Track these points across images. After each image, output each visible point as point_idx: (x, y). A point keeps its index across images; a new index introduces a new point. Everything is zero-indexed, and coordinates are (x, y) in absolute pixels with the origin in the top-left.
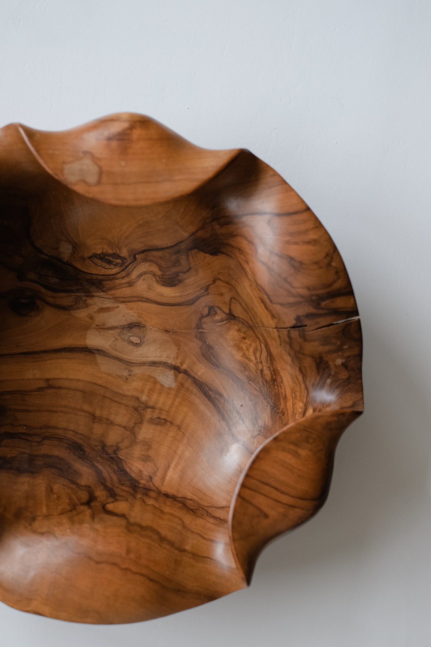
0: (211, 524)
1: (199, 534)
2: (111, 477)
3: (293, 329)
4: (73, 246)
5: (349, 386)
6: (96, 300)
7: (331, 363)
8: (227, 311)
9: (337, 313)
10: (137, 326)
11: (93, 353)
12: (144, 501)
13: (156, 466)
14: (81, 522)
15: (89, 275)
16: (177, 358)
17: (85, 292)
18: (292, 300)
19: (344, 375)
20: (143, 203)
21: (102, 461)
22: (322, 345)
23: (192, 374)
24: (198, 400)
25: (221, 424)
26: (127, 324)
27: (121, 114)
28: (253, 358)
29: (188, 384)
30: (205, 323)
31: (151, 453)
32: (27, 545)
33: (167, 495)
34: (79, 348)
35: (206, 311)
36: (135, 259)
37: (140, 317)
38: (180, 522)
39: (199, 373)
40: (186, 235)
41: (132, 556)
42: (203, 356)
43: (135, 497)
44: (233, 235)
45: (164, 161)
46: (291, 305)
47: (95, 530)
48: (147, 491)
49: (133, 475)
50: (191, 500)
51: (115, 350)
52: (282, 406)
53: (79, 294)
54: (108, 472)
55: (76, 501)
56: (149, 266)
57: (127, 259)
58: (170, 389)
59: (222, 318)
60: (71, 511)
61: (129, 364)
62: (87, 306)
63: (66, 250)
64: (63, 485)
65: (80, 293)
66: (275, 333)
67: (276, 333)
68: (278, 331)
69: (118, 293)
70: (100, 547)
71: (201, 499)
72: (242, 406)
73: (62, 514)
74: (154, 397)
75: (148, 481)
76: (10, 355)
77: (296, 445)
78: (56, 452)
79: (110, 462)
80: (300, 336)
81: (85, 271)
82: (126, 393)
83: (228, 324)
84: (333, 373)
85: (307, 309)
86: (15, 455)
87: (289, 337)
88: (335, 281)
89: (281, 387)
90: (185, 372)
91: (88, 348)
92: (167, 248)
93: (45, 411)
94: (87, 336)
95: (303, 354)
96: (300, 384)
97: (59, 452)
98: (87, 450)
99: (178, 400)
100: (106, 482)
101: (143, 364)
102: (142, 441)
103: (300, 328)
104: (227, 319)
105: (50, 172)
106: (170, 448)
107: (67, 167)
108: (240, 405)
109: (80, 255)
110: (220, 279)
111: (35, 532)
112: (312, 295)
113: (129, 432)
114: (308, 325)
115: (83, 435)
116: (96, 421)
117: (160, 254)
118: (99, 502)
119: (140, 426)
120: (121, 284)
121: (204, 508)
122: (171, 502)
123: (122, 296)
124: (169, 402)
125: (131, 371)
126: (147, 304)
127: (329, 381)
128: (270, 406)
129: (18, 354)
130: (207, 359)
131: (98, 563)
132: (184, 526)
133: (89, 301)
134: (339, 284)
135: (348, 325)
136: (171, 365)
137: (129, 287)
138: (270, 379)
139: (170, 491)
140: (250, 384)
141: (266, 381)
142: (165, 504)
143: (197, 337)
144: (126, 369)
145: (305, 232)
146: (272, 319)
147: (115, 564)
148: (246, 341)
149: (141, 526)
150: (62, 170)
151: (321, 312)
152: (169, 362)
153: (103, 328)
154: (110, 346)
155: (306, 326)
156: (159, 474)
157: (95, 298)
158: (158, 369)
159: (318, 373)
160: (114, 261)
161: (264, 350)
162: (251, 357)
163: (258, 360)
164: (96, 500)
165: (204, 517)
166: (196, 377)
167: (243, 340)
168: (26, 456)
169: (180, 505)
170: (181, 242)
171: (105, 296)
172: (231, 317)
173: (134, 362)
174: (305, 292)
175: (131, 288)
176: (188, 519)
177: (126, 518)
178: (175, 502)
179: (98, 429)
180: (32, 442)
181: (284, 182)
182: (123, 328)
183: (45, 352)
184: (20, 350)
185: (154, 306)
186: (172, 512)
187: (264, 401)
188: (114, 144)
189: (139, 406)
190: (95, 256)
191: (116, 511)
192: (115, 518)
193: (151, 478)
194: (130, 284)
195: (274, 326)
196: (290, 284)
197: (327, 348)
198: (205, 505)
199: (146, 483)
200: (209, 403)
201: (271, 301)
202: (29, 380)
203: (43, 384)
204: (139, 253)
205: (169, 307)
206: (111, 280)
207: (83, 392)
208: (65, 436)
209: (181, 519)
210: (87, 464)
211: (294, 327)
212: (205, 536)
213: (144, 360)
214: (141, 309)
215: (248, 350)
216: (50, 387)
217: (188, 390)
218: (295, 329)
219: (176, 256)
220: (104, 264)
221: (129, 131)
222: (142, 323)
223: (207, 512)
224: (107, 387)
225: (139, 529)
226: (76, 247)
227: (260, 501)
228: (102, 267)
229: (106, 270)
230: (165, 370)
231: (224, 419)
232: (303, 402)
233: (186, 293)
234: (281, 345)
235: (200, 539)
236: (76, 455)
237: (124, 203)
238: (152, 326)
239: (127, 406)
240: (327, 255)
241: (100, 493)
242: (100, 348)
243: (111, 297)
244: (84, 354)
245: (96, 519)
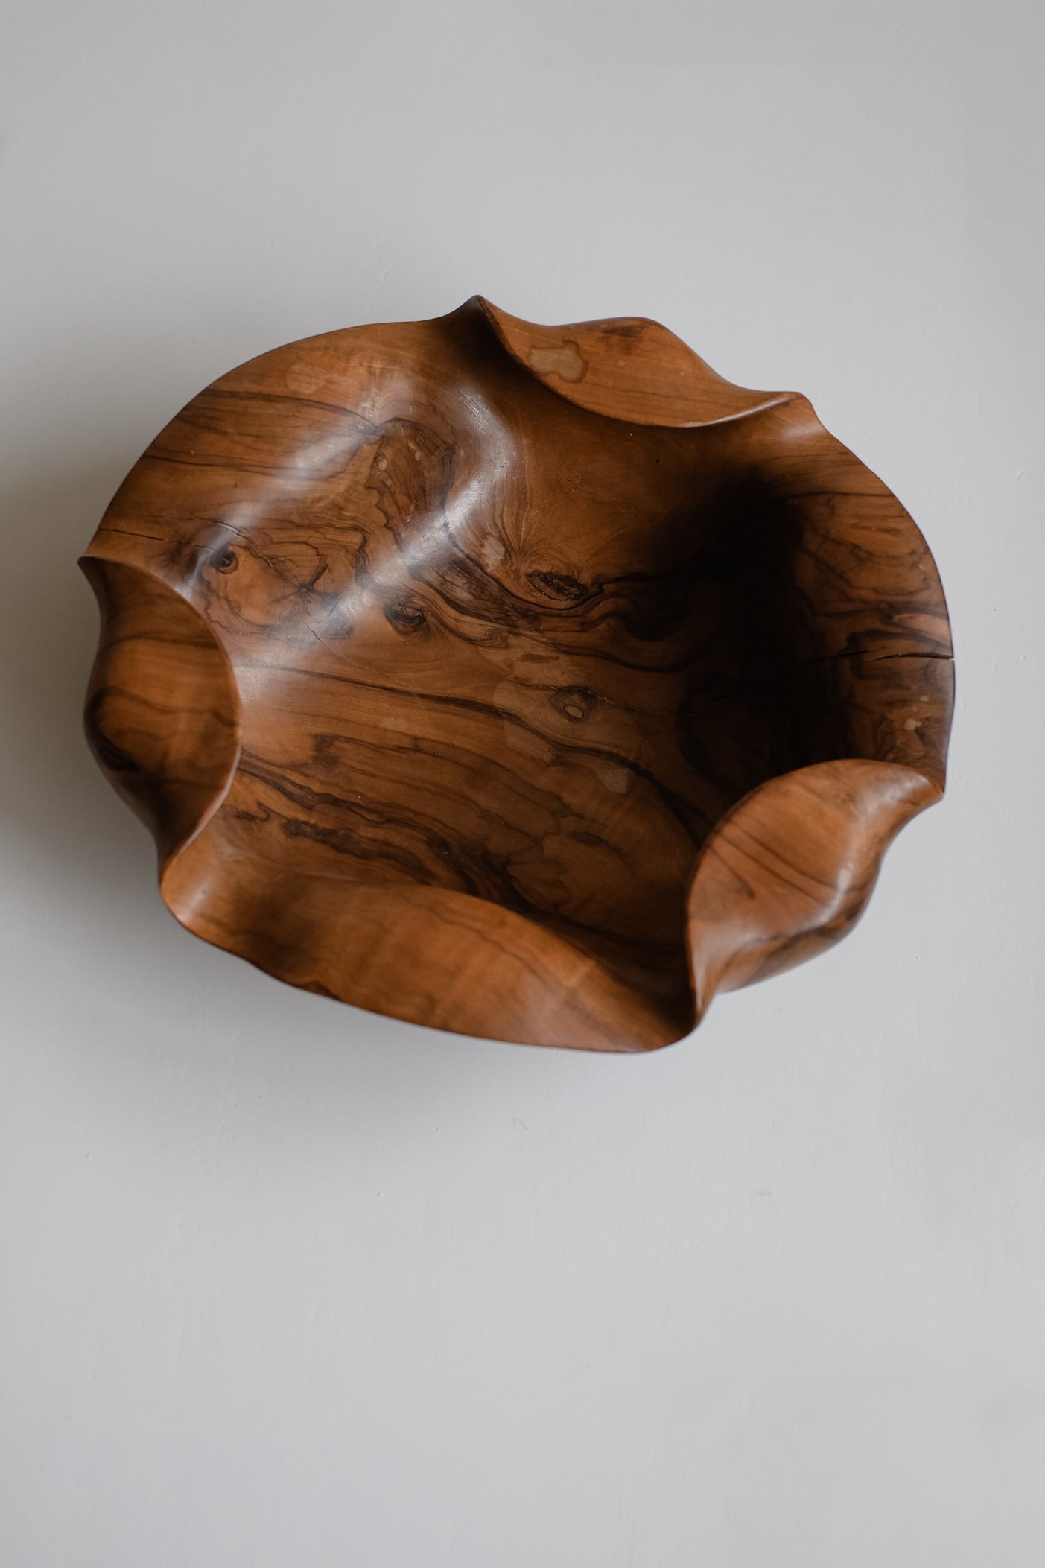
3: (841, 658)
4: (507, 551)
6: (523, 640)
9: (917, 637)
10: (582, 691)
11: (501, 716)
15: (521, 602)
17: (509, 626)
18: (846, 607)
19: (916, 750)
22: (888, 687)
24: (662, 818)
26: (565, 686)
34: (481, 705)
36: (601, 590)
37: (589, 680)
46: (845, 615)
51: (538, 721)
53: (498, 626)
57: (587, 588)
58: (614, 793)
61: (554, 743)
63: (493, 554)
65: (501, 624)
69: (561, 637)
80: (852, 668)
81: (517, 593)
85: (870, 623)
87: (834, 672)
90: (648, 775)
91: (494, 707)
94: (496, 690)
95: (854, 705)
98: (457, 851)
101: (581, 750)
103: (855, 656)
109: (513, 568)
112: (881, 602)
113: (533, 843)
114: (868, 649)
123: (567, 643)
125: (557, 756)
129: (377, 687)
133: (513, 640)
134: (927, 596)
136: (627, 760)
137: (581, 632)
144: (549, 750)
150: (529, 355)
151: (891, 629)
152: (626, 755)
153: (524, 684)
154: (531, 712)
155: (865, 652)
157: (522, 637)
158: (602, 761)
171: (539, 639)
173: (564, 743)
174: (869, 595)
175: (584, 634)
182: (560, 690)
184: (386, 684)
185: (616, 667)
188: (613, 338)
189: (559, 809)
190: (538, 574)
194: (585, 628)
200: (679, 824)
202: (386, 731)
204: (609, 582)
206: (554, 617)
208: (426, 827)
211: (844, 654)
213: (583, 744)
216: (418, 750)
218: (846, 657)
220: (549, 590)
222: (591, 689)
228: (546, 594)
229: (551, 600)
230: (615, 765)
238: (608, 697)
239: (539, 805)
240: (913, 552)
242: (514, 712)
243: (550, 641)
244: (485, 715)
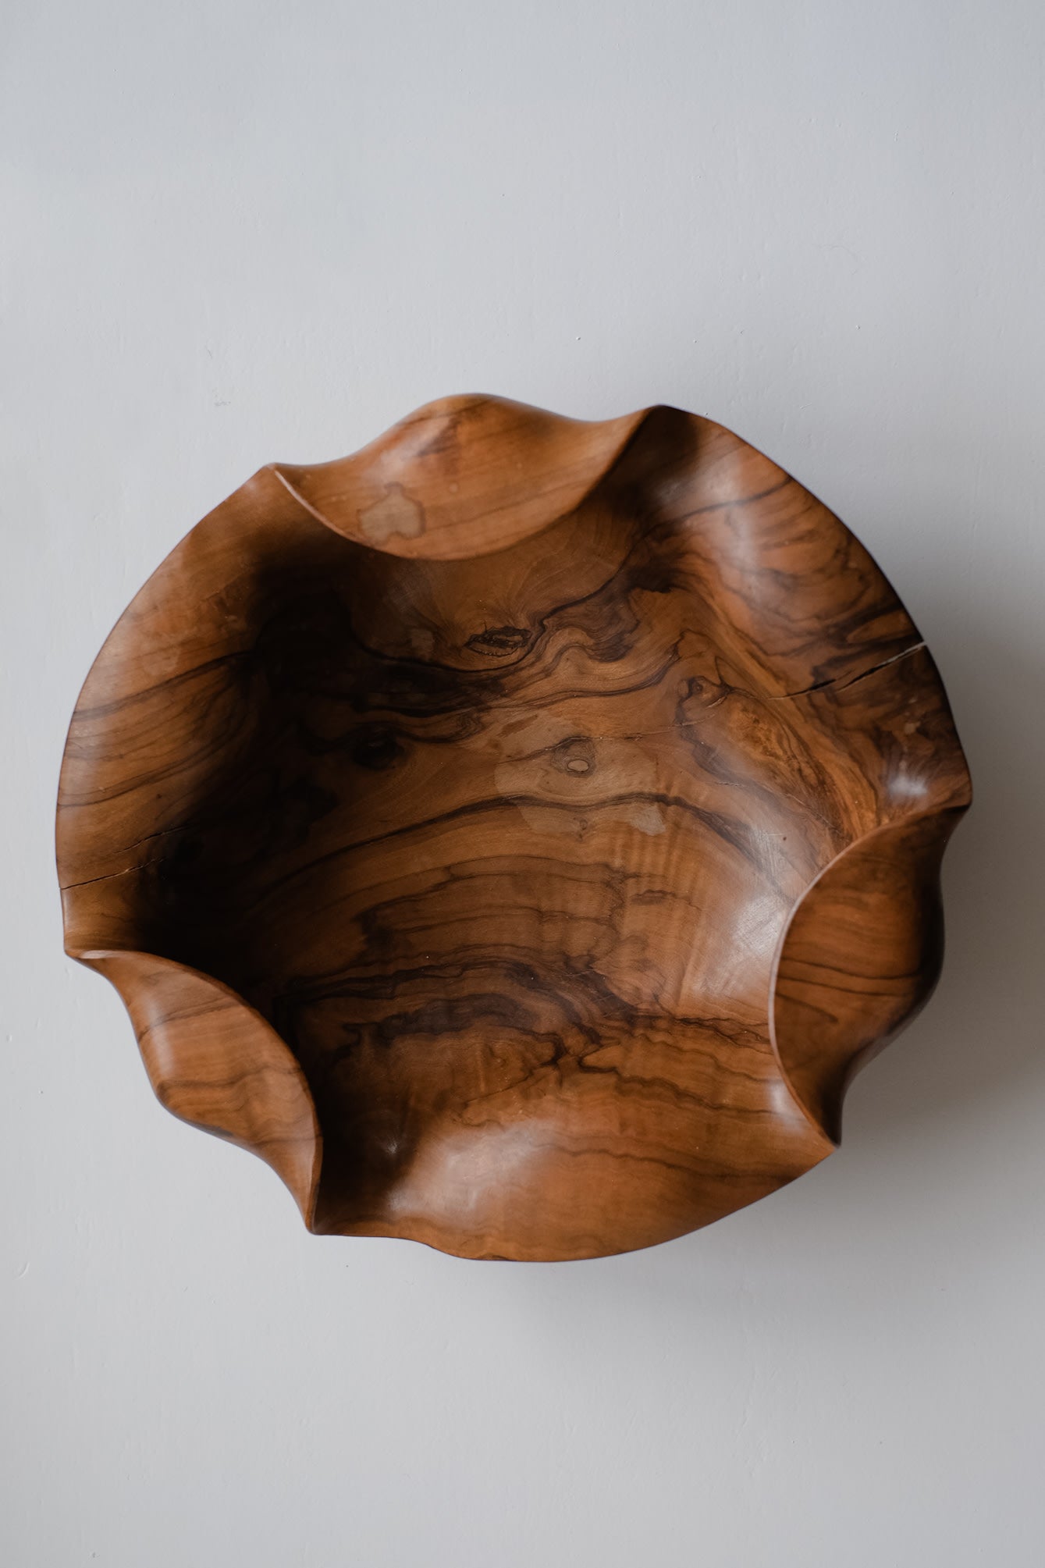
0: (763, 1054)
1: (745, 1075)
2: (588, 1010)
3: (814, 691)
4: (433, 633)
5: (941, 765)
6: (496, 712)
7: (896, 733)
8: (717, 681)
9: (880, 646)
10: (576, 741)
11: (512, 804)
12: (648, 1039)
13: (661, 974)
14: (541, 1094)
15: (474, 674)
16: (658, 780)
17: (473, 705)
18: (797, 643)
19: (926, 749)
20: (502, 544)
21: (568, 985)
22: (871, 706)
23: (690, 803)
24: (710, 844)
25: (758, 878)
26: (558, 742)
27: (433, 403)
28: (780, 752)
29: (687, 820)
30: (690, 709)
31: (650, 954)
32: (459, 1149)
33: (686, 1021)
34: (488, 802)
35: (684, 689)
36: (544, 628)
37: (578, 725)
38: (711, 1061)
39: (702, 798)
40: (613, 568)
41: (631, 1132)
42: (702, 767)
43: (632, 1035)
44: (681, 554)
45: (520, 465)
46: (798, 652)
47: (565, 1102)
48: (651, 1020)
49: (625, 999)
50: (728, 1020)
51: (550, 792)
52: (846, 826)
53: (465, 711)
54: (582, 1003)
55: (534, 1061)
56: (570, 634)
57: (529, 631)
58: (658, 836)
59: (713, 696)
60: (526, 1079)
61: (576, 809)
62: (484, 727)
63: (423, 643)
64: (511, 1040)
65: (465, 708)
66: (790, 705)
67: (792, 703)
68: (792, 699)
69: (530, 692)
70: (575, 1129)
71: (743, 1015)
72: (785, 839)
73: (510, 1087)
74: (635, 857)
75: (652, 1004)
76: (374, 840)
77: (856, 888)
78: (490, 987)
79: (583, 985)
80: (829, 699)
81: (465, 668)
82: (586, 860)
83: (726, 703)
84: (906, 749)
85: (826, 652)
86: (421, 1006)
87: (813, 706)
88: (862, 594)
89: (835, 792)
90: (678, 801)
91: (503, 798)
92: (590, 597)
93: (457, 920)
94: (496, 779)
95: (846, 729)
96: (859, 781)
97: (497, 985)
98: (541, 972)
99: (676, 853)
100: (581, 1019)
101: (602, 804)
102: (631, 936)
103: (825, 687)
104: (722, 696)
105: (341, 532)
106: (681, 938)
107: (365, 518)
108: (782, 838)
109: (449, 645)
110: (689, 630)
111: (468, 1125)
112: (828, 627)
113: (605, 927)
114: (836, 678)
115: (528, 948)
116: (545, 920)
117: (580, 609)
118: (572, 1056)
119: (622, 912)
120: (532, 676)
121: (751, 1029)
122: (695, 1031)
123: (538, 696)
124: (662, 860)
125: (585, 821)
126: (583, 700)
127: (903, 765)
128: (829, 829)
129: (387, 836)
130: (709, 772)
131: (575, 1154)
132: (718, 1067)
133: (486, 718)
134: (871, 596)
135: (905, 662)
136: (650, 794)
137: (545, 678)
138: (816, 782)
139: (692, 1013)
140: (789, 798)
141: (811, 786)
142: (684, 1036)
143: (682, 737)
144: (574, 819)
145: (791, 521)
146: (778, 683)
147: (605, 1151)
148: (761, 725)
149: (643, 1082)
150: (359, 525)
151: (849, 651)
152: (646, 790)
153: (519, 759)
154: (539, 785)
155: (833, 681)
156: (670, 988)
157: (493, 710)
158: (629, 806)
159: (882, 755)
160: (509, 641)
161: (791, 735)
162: (777, 751)
163: (789, 753)
164: (567, 1052)
165: (751, 1045)
166: (698, 806)
167: (755, 725)
168: (440, 1003)
169: (711, 1032)
170: (610, 581)
171: (510, 703)
172: (726, 690)
173: (585, 804)
174: (815, 625)
175: (549, 679)
176: (724, 1054)
177: (617, 1073)
178: (700, 1030)
179: (552, 933)
180: (445, 978)
181: (742, 442)
182: (554, 749)
183: (432, 821)
184: (392, 828)
185: (595, 702)
186: (696, 1046)
187: (817, 822)
188: (432, 458)
189: (613, 878)
190: (475, 639)
191: (601, 1064)
192: (598, 1077)
193: (656, 997)
194: (547, 673)
195: (785, 694)
196: (787, 617)
197: (881, 710)
198: (752, 1024)
199: (649, 1007)
200: (728, 845)
201: (765, 653)
202: (417, 875)
203: (440, 877)
204: (548, 617)
205: (622, 696)
206: (513, 673)
207: (512, 875)
208: (499, 958)
209: (712, 1057)
210: (544, 996)
211: (815, 687)
212: (755, 1076)
213: (602, 796)
214: (576, 710)
215: (768, 739)
216: (455, 879)
217: (689, 831)
218: (818, 689)
219: (609, 606)
220: (494, 650)
221: (451, 432)
222: (583, 734)
223: (757, 1035)
224: (550, 857)
225: (638, 1087)
226: (440, 631)
227: (816, 996)
228: (493, 655)
229: (500, 658)
230: (642, 805)
231: (760, 868)
232: (873, 812)
233: (644, 666)
234: (806, 722)
235: (748, 1083)
236: (523, 986)
237: (472, 553)
238: (602, 735)
239: (591, 882)
240: (838, 551)
241: (574, 1041)
242: (523, 794)
243: (521, 702)
244: (498, 811)
245: (566, 1085)
